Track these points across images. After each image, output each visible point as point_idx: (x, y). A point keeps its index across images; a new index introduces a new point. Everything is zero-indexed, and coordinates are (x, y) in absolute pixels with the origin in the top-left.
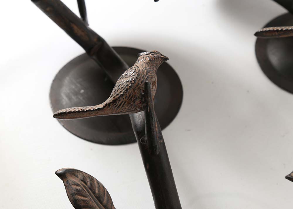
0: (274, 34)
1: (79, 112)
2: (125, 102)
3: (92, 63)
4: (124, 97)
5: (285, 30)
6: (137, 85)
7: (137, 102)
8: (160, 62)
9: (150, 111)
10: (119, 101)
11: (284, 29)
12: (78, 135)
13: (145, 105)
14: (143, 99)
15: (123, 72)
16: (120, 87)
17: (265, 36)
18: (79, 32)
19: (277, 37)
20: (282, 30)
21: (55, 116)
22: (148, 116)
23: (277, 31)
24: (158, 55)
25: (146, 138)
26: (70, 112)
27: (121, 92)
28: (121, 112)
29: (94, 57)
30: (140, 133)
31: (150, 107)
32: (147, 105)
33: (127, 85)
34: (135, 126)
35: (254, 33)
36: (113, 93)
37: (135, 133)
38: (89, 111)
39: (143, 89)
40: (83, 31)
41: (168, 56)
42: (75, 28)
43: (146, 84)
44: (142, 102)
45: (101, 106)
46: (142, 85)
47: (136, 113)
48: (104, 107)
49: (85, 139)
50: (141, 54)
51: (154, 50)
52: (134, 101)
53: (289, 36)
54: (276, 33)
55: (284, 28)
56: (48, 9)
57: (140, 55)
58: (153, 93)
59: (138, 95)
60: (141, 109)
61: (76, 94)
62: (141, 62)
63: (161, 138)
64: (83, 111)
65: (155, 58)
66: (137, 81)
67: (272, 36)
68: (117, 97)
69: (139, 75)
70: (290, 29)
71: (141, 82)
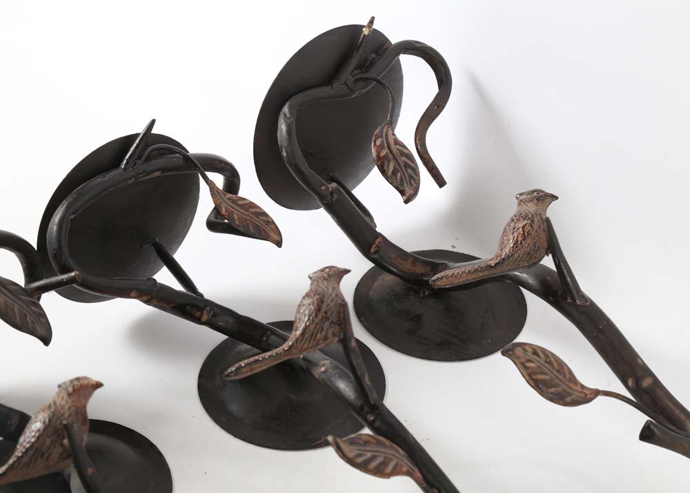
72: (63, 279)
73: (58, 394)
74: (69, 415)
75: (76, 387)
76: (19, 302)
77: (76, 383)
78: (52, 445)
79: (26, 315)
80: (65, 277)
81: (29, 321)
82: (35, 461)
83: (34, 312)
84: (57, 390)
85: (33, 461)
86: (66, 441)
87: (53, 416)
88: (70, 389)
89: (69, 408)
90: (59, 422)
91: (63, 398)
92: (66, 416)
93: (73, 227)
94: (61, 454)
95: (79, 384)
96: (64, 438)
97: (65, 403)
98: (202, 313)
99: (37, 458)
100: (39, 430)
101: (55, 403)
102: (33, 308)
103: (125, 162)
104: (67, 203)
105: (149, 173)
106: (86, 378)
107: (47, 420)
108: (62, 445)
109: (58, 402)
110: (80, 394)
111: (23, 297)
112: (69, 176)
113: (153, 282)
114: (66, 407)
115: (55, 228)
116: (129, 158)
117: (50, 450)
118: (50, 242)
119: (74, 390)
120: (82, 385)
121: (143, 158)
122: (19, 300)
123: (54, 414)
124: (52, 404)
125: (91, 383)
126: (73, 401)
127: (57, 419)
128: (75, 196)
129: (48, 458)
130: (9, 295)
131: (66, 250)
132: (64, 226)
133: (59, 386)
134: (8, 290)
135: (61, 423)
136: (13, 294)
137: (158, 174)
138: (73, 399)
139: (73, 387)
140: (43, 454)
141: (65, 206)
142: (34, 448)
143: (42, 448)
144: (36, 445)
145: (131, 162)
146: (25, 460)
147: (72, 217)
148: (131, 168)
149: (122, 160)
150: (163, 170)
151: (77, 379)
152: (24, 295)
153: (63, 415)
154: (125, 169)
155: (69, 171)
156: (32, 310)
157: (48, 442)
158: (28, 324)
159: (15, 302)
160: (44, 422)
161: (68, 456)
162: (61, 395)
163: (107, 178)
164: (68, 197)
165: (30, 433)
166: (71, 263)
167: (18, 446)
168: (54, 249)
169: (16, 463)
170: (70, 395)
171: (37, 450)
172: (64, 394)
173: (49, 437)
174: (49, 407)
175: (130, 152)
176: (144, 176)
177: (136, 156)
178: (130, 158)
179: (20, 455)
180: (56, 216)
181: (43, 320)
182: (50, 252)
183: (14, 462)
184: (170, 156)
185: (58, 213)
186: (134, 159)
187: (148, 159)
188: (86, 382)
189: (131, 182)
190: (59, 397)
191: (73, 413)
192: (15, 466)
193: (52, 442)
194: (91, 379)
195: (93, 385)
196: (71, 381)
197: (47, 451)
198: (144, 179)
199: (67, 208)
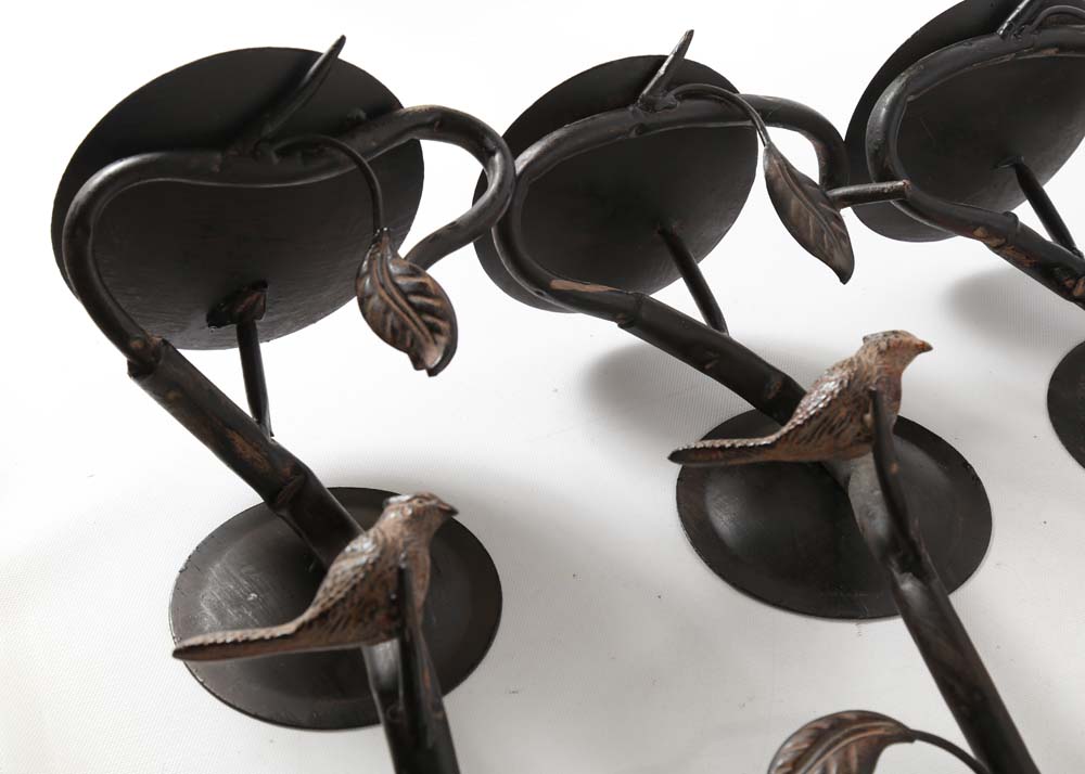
0: (714, 456)
1: (235, 643)
2: (350, 618)
3: (280, 528)
4: (347, 605)
5: (740, 447)
6: (380, 576)
7: (380, 616)
8: (437, 521)
9: (412, 638)
10: (334, 615)
11: (738, 445)
12: (238, 706)
13: (397, 624)
14: (394, 610)
15: (347, 543)
16: (338, 580)
17: (693, 461)
18: (248, 453)
19: (723, 463)
20: (733, 446)
21: (179, 654)
22: (407, 653)
23: (722, 448)
24: (433, 502)
25: (401, 708)
26: (214, 645)
27: (339, 592)
28: (339, 642)
29: (285, 513)
30: (388, 695)
31: (411, 632)
32: (404, 624)
33: (355, 576)
34: (377, 678)
35: (669, 453)
36: (320, 594)
37: (375, 696)
38: (262, 640)
39: (393, 586)
40: (257, 450)
41: (457, 507)
42: (238, 440)
43: (401, 573)
44: (391, 618)
45: (289, 628)
46: (392, 575)
47: (377, 643)
48: (299, 629)
49: (255, 716)
50: (393, 499)
51: (425, 491)
52: (372, 614)
53: (751, 461)
54: (720, 454)
55: (739, 443)
56: (171, 395)
57: (388, 504)
58: (419, 596)
59: (382, 600)
60: (389, 636)
61: (237, 602)
62: (392, 519)
63: (440, 708)
64: (247, 642)
65: (427, 510)
66: (379, 567)
67: (711, 460)
68: (330, 605)
69: (385, 550)
70: (752, 444)
71: (391, 569)
72: (884, 189)
73: (864, 349)
74: (878, 381)
75: (891, 345)
76: (817, 212)
77: (892, 337)
78: (849, 418)
79: (822, 231)
80: (887, 186)
81: (826, 242)
82: (819, 437)
83: (835, 232)
84: (862, 344)
85: (817, 435)
86: (868, 417)
87: (855, 377)
88: (883, 345)
89: (879, 372)
90: (862, 388)
91: (871, 355)
92: (874, 382)
93: (909, 115)
94: (859, 434)
95: (898, 340)
96: (867, 412)
97: (872, 361)
98: (1077, 282)
99: (821, 434)
100: (832, 393)
101: (859, 360)
102: (833, 223)
103: (1006, 25)
104: (907, 76)
105: (1038, 50)
106: (908, 334)
107: (846, 381)
108: (862, 420)
109: (863, 359)
110: (896, 355)
111: (822, 205)
112: (915, 36)
113: (1012, 219)
114: (876, 368)
115: (884, 110)
116: (1013, 20)
117: (844, 425)
118: (871, 132)
119: (889, 347)
120: (901, 342)
121: (1036, 23)
122: (818, 209)
123: (857, 374)
124: (855, 360)
125: (914, 342)
126: (885, 363)
127: (860, 382)
128: (922, 67)
129: (838, 435)
130: (805, 199)
131: (893, 147)
132: (898, 109)
133: (865, 339)
134: (803, 190)
135: (865, 389)
136: (810, 199)
137: (1052, 52)
138: (886, 359)
139: (888, 343)
140: (833, 429)
141: (904, 80)
142: (822, 417)
143: (833, 420)
144: (825, 414)
145: (1016, 26)
146: (806, 431)
147: (911, 98)
148: (1012, 37)
149: (1002, 23)
150: (1062, 47)
151: (894, 332)
152: (825, 203)
153: (868, 378)
154: (1003, 36)
155: (917, 28)
156: (832, 228)
157: (843, 412)
158: (823, 244)
159: (811, 209)
160: (841, 383)
161: (868, 440)
162: (869, 351)
163: (974, 46)
164: (911, 68)
165: (819, 394)
166: (898, 168)
167: (798, 411)
168: (876, 144)
169: (793, 434)
170: (881, 352)
171: (825, 420)
172: (874, 351)
173: (845, 405)
174: (851, 363)
175: (1017, 11)
176: (1030, 53)
177: (1025, 18)
178: (1015, 20)
179: (799, 422)
180: (889, 93)
181: (843, 244)
182: (869, 147)
183: (790, 431)
184: (1077, 26)
185: (891, 90)
186: (1020, 23)
187: (1041, 27)
188: (907, 339)
189: (1008, 58)
190: (865, 352)
191: (884, 380)
192: (790, 437)
193: (848, 413)
194: (914, 337)
195: (917, 346)
196: (885, 335)
197: (840, 425)
198: (1029, 57)
199: (907, 83)
